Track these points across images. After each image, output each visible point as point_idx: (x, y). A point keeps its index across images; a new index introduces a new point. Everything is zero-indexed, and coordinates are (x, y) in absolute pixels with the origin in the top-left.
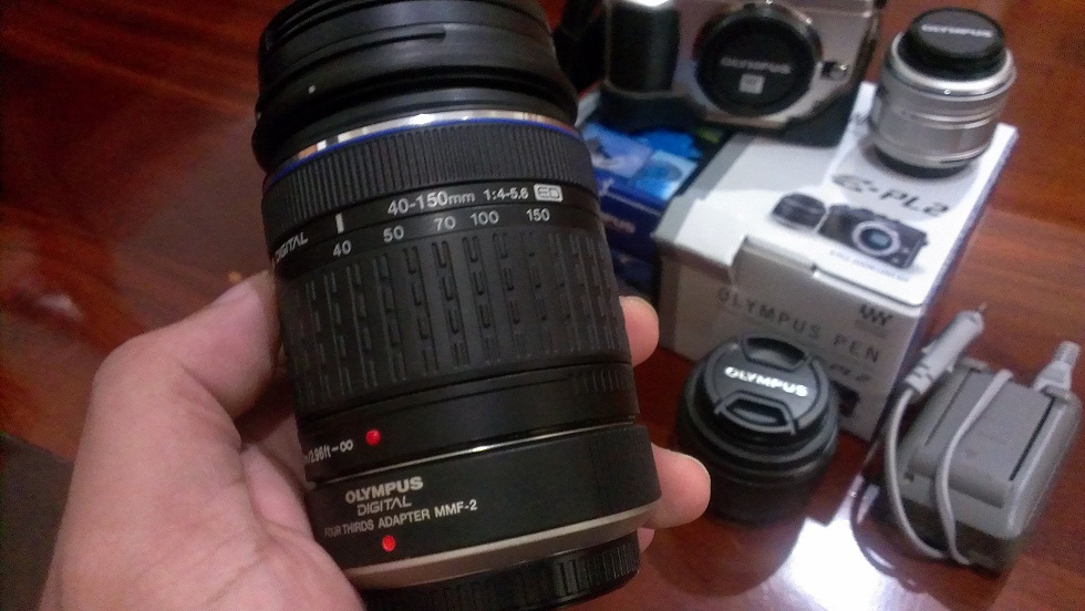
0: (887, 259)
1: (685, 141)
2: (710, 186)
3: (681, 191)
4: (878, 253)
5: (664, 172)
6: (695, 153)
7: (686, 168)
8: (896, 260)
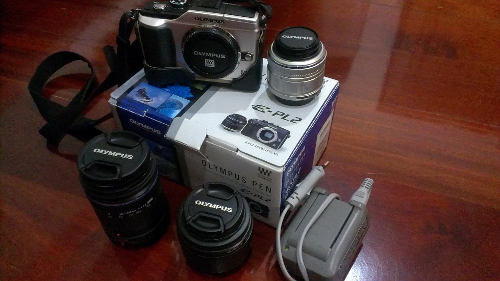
0: (270, 145)
1: (187, 90)
2: (195, 112)
3: (180, 115)
4: (267, 142)
5: (173, 105)
6: (191, 96)
7: (185, 102)
8: (274, 145)
